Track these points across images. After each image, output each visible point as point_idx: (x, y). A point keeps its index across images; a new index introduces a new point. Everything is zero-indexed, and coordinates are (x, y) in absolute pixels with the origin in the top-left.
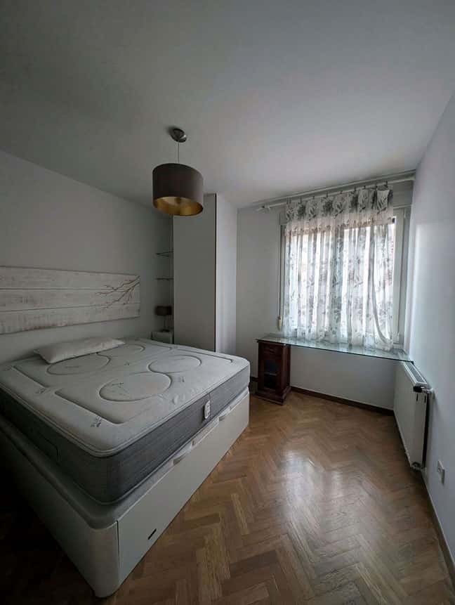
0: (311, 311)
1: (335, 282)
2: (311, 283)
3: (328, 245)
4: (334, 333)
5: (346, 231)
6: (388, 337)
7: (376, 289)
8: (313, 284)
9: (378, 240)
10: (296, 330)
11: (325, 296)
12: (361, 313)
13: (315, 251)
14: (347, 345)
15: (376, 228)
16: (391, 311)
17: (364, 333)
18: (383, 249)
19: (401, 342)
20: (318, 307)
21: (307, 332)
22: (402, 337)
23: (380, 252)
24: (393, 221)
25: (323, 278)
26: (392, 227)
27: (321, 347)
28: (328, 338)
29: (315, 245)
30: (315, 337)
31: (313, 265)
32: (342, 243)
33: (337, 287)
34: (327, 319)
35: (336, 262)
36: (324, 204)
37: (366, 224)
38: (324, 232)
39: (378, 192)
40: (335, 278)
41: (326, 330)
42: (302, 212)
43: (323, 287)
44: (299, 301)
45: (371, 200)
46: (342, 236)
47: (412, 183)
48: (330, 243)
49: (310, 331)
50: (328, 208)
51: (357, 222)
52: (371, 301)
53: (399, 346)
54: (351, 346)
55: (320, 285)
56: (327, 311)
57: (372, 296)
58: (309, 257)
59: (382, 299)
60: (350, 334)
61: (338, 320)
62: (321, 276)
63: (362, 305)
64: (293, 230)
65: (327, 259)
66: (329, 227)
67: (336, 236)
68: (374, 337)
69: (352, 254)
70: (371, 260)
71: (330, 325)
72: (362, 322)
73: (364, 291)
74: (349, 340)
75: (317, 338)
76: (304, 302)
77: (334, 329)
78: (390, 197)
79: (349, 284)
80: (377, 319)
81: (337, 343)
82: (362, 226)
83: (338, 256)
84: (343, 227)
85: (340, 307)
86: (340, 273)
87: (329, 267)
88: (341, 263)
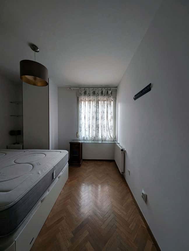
0: (89, 130)
1: (97, 119)
2: (89, 119)
3: (94, 106)
4: (97, 137)
5: (100, 102)
6: (112, 137)
7: (109, 122)
8: (90, 120)
9: (109, 106)
10: (84, 137)
11: (94, 124)
12: (105, 129)
13: (90, 108)
14: (101, 141)
15: (108, 102)
16: (113, 129)
17: (106, 136)
18: (110, 109)
19: (115, 138)
20: (92, 128)
21: (88, 137)
22: (115, 136)
23: (109, 109)
24: (112, 101)
25: (93, 118)
26: (112, 102)
27: (93, 142)
28: (95, 139)
29: (90, 106)
30: (91, 139)
31: (90, 113)
32: (99, 106)
33: (98, 121)
34: (95, 132)
35: (97, 112)
36: (92, 92)
37: (105, 101)
38: (93, 101)
39: (109, 91)
40: (97, 118)
41: (94, 136)
42: (85, 93)
43: (93, 121)
44: (85, 126)
45: (106, 93)
46: (99, 104)
47: (116, 90)
48: (95, 105)
49: (89, 137)
50: (94, 93)
51: (103, 99)
52: (107, 126)
53: (115, 139)
54: (102, 141)
55: (92, 120)
56: (95, 129)
57: (108, 124)
58: (88, 110)
59: (110, 125)
60: (102, 137)
61: (98, 132)
62: (92, 117)
63: (105, 127)
64: (82, 99)
65: (94, 111)
66: (94, 100)
67: (97, 103)
68: (109, 137)
69: (102, 110)
70: (107, 112)
71: (96, 134)
72: (105, 132)
73: (105, 122)
74: (102, 139)
75: (92, 139)
76: (87, 126)
77: (97, 136)
78: (111, 93)
79: (101, 120)
80: (109, 131)
81: (98, 140)
82: (104, 101)
83: (97, 110)
84: (99, 100)
85: (99, 128)
86: (98, 116)
87: (95, 114)
88: (99, 112)
